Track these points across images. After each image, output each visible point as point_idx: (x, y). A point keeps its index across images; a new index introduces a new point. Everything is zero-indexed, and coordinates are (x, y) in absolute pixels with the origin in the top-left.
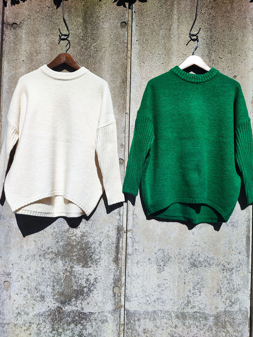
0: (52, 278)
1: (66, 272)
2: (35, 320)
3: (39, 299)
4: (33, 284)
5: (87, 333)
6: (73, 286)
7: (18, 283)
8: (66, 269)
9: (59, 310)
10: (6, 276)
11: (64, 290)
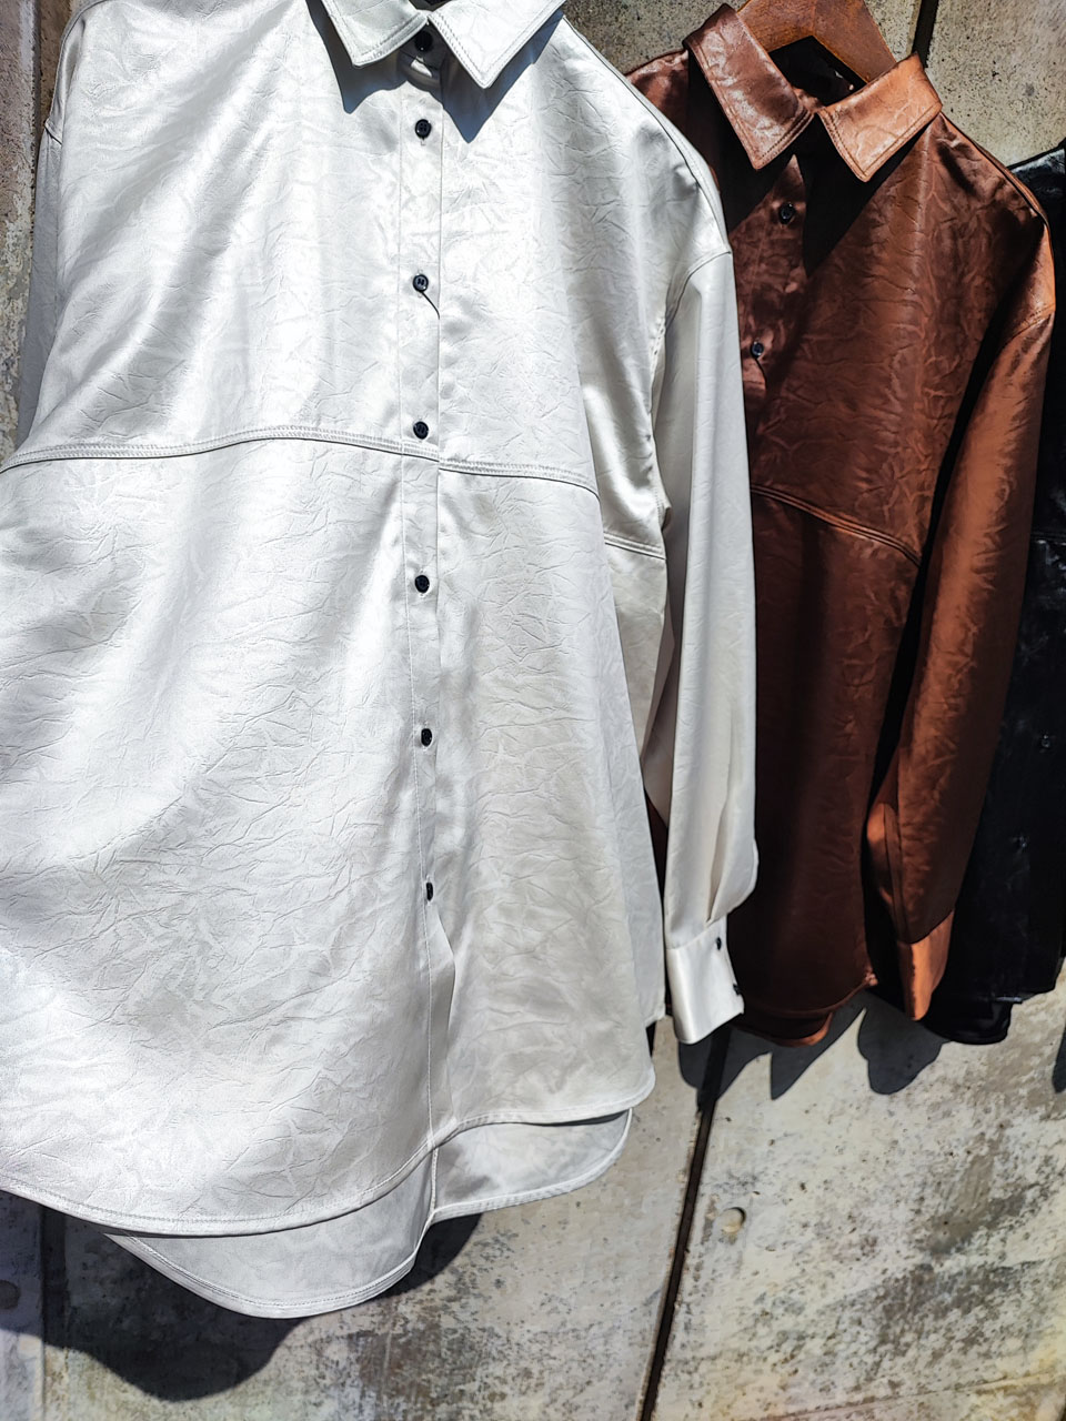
0: (921, 1172)
1: (977, 1145)
2: (822, 1324)
3: (856, 1251)
4: (845, 1205)
5: (997, 1327)
6: (989, 1189)
7: (783, 1210)
8: (983, 1134)
9: (920, 1277)
10: (735, 1191)
11: (954, 1209)
